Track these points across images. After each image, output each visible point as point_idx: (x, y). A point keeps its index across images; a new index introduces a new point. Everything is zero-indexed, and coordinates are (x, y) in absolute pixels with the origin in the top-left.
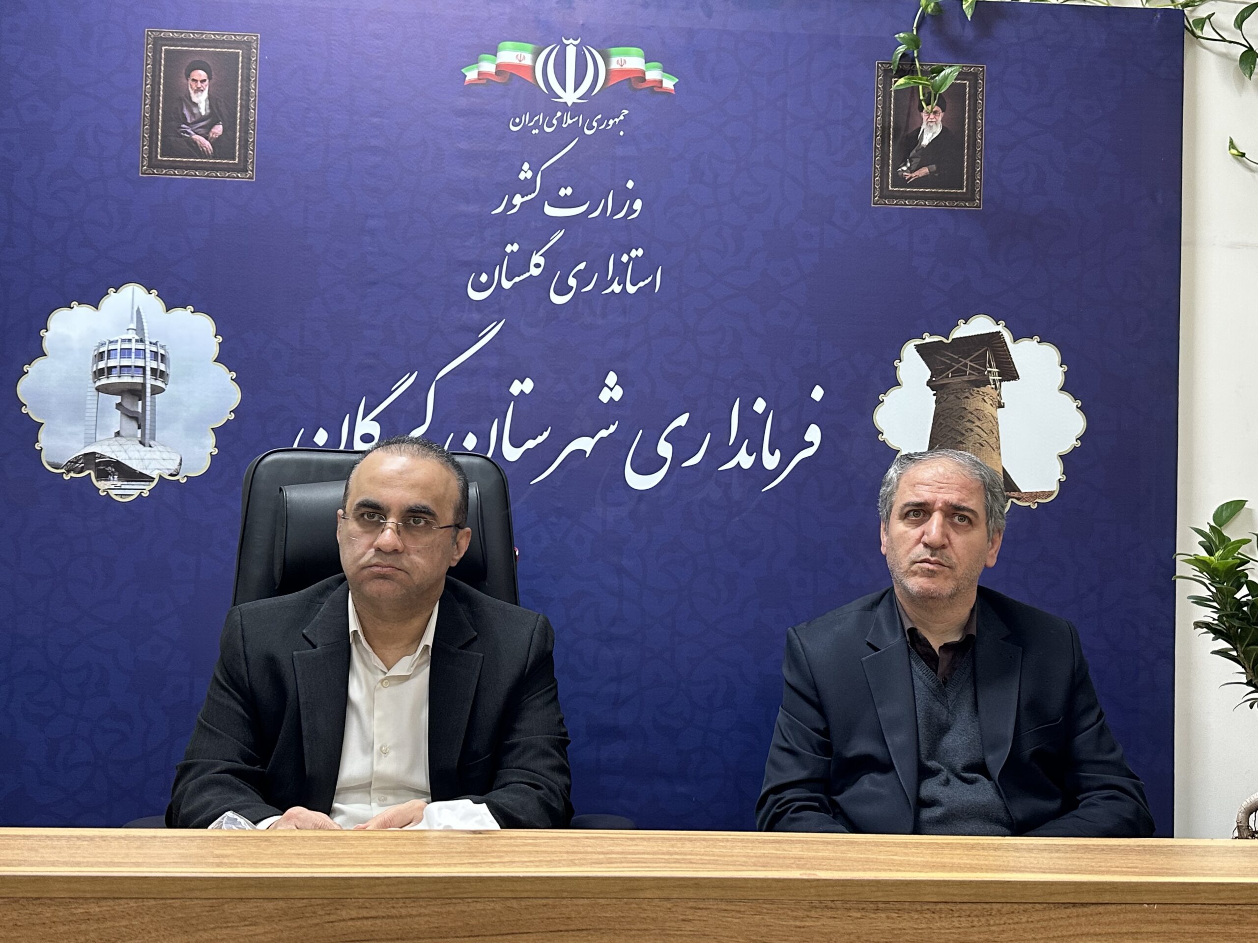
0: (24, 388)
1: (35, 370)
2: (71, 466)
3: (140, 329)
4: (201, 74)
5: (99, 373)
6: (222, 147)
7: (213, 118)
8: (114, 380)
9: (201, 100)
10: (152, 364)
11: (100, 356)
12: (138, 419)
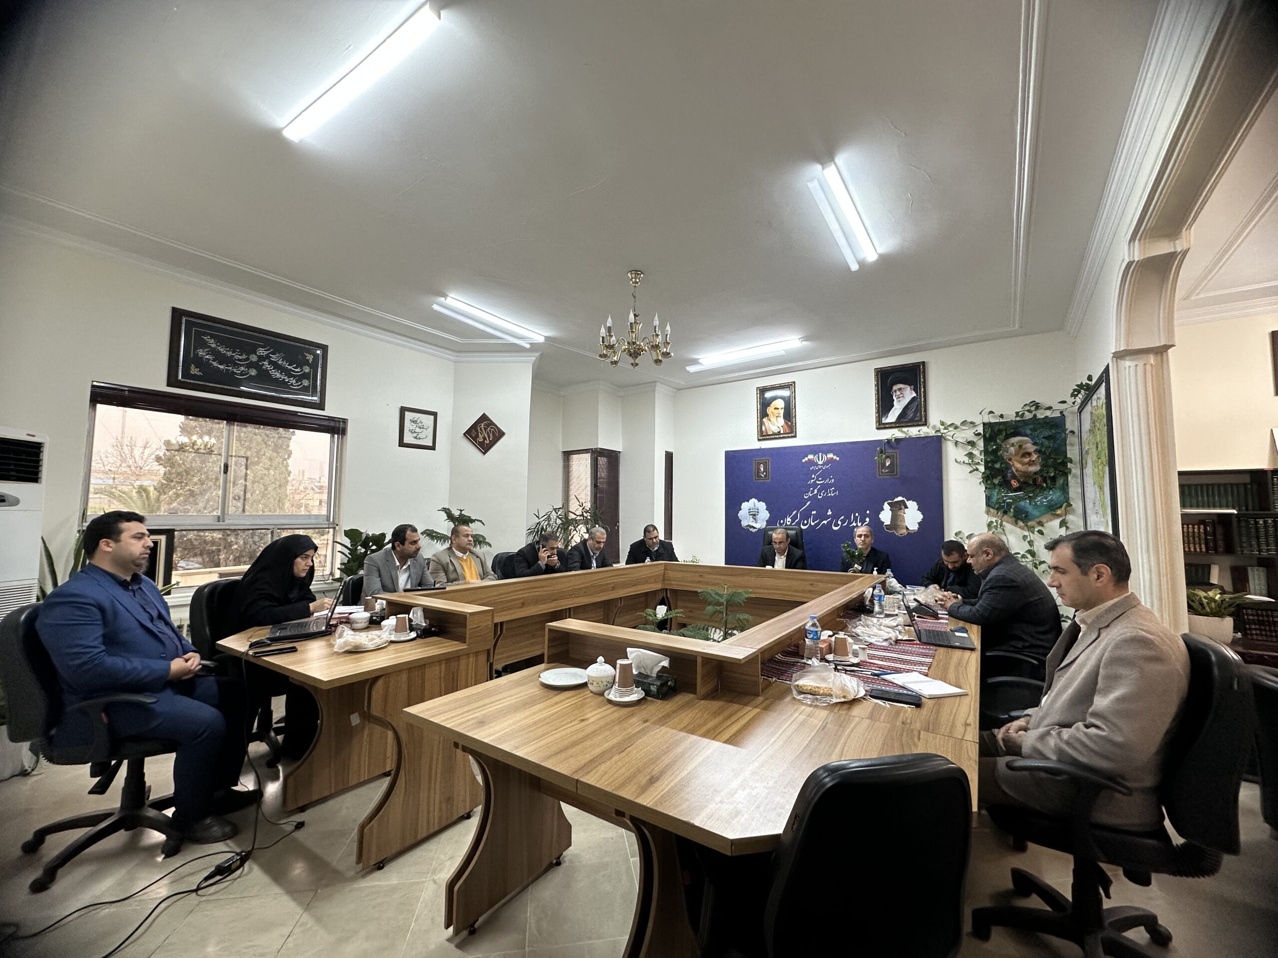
0: (739, 515)
1: (740, 512)
2: (746, 527)
3: (755, 505)
4: (762, 465)
5: (749, 512)
7: (764, 471)
8: (751, 513)
10: (757, 510)
11: (749, 510)
12: (755, 519)
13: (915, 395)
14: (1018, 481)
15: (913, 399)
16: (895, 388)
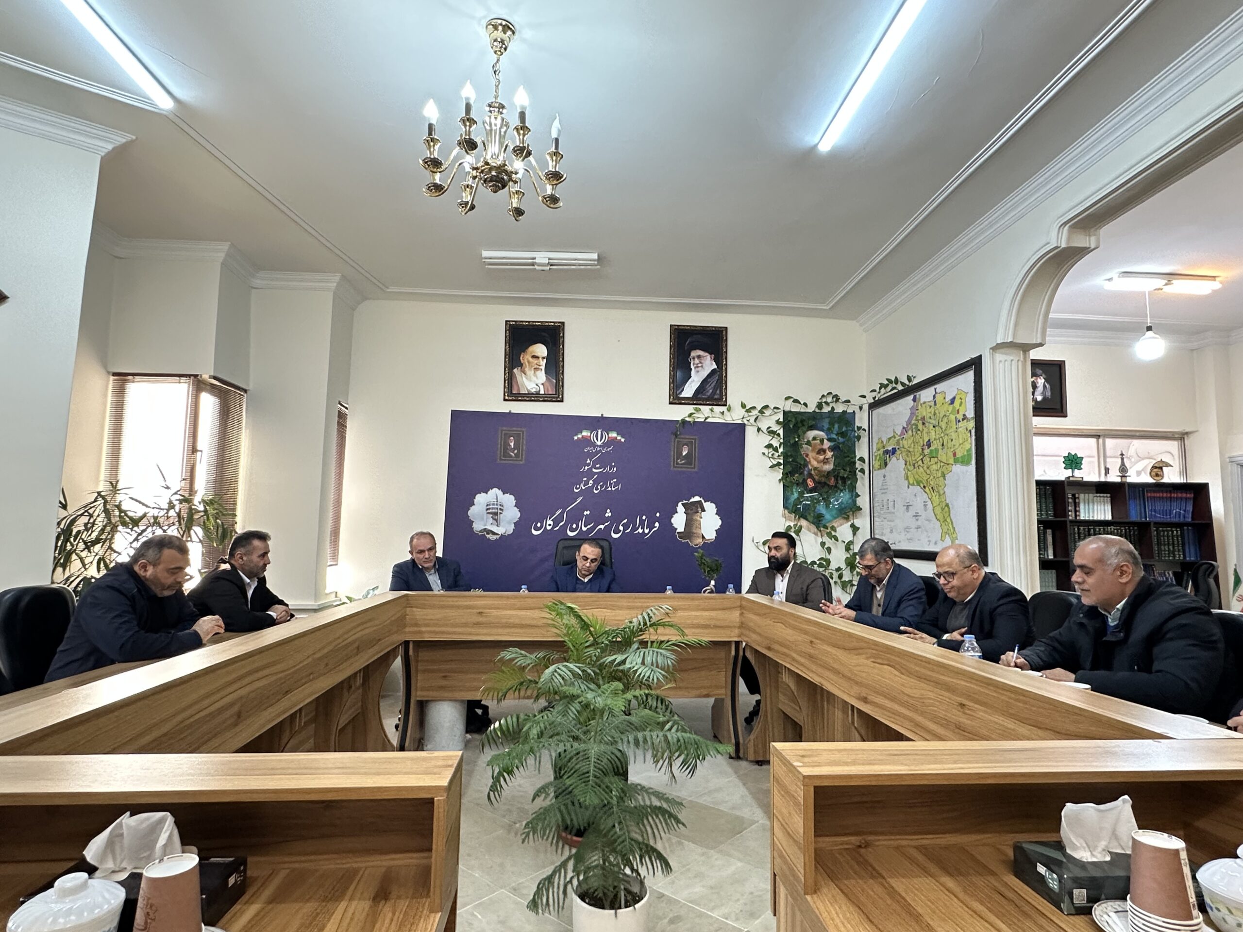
0: (469, 513)
1: (472, 508)
2: (481, 531)
3: (497, 499)
4: (512, 438)
5: (487, 509)
6: (517, 455)
7: (515, 448)
8: (491, 511)
9: (512, 444)
10: (499, 507)
11: (487, 505)
12: (496, 520)
13: (715, 367)
14: (814, 480)
15: (713, 372)
16: (694, 354)
